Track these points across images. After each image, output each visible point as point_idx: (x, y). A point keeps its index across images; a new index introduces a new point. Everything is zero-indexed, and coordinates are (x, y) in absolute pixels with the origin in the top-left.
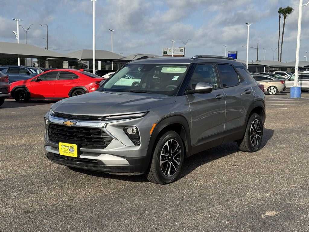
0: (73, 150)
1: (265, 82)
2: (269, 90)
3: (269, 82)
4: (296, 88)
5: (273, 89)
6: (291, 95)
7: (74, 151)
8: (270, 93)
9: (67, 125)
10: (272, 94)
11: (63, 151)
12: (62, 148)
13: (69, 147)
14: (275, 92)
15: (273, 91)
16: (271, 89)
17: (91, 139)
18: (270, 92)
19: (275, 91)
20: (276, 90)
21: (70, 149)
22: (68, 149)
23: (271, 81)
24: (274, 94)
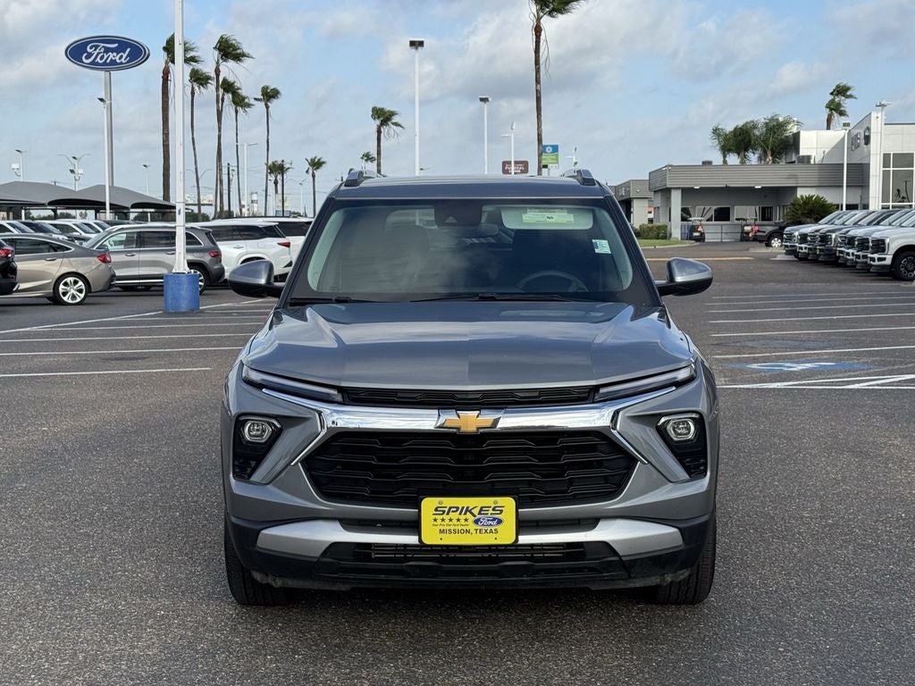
0: (494, 519)
1: (44, 258)
2: (61, 287)
3: (59, 260)
4: (184, 279)
5: (76, 282)
6: (170, 301)
7: (500, 522)
8: (65, 299)
9: (463, 429)
10: (70, 301)
11: (442, 528)
12: (439, 517)
13: (476, 511)
14: (82, 295)
15: (75, 293)
16: (66, 284)
17: (562, 469)
18: (65, 294)
19: (80, 291)
20: (83, 287)
21: (478, 516)
22: (473, 518)
23: (64, 256)
24: (78, 300)
